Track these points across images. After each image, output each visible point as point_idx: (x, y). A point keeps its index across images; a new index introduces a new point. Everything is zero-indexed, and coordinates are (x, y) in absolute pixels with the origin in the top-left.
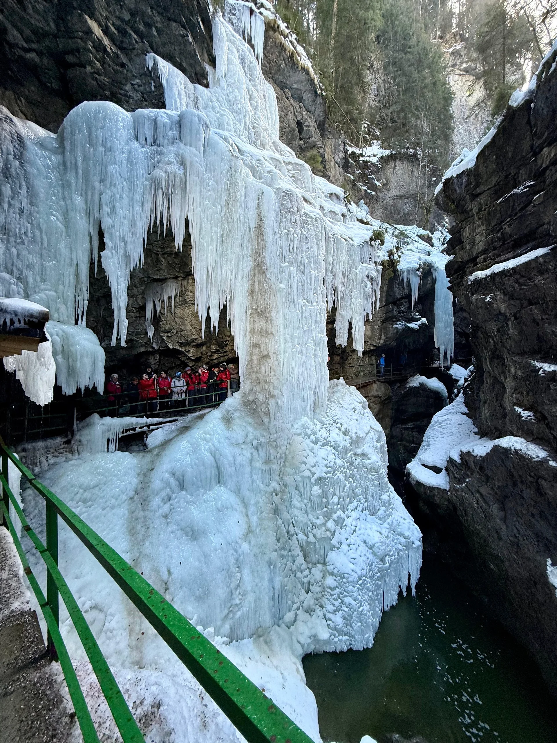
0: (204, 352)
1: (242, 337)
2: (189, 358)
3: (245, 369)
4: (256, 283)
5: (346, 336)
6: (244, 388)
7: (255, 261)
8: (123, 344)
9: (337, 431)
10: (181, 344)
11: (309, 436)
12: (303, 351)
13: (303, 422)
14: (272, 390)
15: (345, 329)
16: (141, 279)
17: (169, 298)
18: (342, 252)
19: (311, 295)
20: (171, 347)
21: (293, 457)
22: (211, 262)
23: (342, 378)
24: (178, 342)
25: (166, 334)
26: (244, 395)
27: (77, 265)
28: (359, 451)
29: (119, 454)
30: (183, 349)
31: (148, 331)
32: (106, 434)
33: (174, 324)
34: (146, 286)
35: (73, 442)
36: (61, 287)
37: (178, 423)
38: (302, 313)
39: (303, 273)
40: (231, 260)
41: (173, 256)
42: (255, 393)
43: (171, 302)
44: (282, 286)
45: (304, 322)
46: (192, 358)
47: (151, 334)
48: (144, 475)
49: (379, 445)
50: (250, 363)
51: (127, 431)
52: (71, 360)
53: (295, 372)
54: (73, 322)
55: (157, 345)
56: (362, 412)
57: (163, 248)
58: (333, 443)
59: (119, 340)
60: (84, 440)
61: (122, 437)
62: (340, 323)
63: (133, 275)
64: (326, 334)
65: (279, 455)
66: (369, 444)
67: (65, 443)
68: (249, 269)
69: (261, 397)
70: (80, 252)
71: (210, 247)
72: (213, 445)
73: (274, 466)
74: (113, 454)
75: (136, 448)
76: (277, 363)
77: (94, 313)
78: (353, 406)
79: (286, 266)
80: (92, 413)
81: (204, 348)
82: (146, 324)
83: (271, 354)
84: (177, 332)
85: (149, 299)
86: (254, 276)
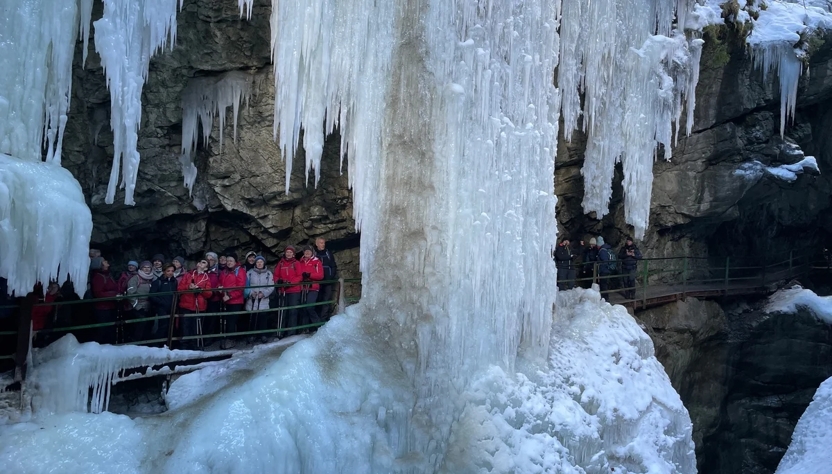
0: (298, 220)
1: (368, 193)
2: (266, 231)
3: (372, 258)
4: (403, 82)
5: (607, 193)
6: (368, 298)
7: (403, 35)
8: (129, 200)
9: (570, 402)
10: (250, 202)
11: (503, 408)
12: (498, 226)
13: (490, 377)
14: (425, 304)
15: (605, 179)
16: (174, 70)
17: (229, 110)
18: (602, 11)
19: (523, 106)
20: (229, 208)
21: (462, 451)
22: (309, 41)
23: (596, 286)
24: (243, 198)
25: (220, 182)
26: (368, 313)
27: (51, 45)
28: (621, 451)
29: (110, 417)
30: (253, 213)
31: (184, 174)
32: (88, 377)
33: (236, 161)
34: (185, 85)
35: (23, 388)
36: (18, 88)
37: (233, 363)
38: (498, 144)
39: (506, 58)
40: (352, 34)
41: (239, 26)
42: (390, 308)
43: (232, 118)
44: (457, 88)
45: (503, 163)
46: (272, 231)
47: (189, 180)
48: (154, 464)
49: (671, 440)
50: (382, 249)
51: (128, 372)
52: (26, 228)
53: (478, 268)
54: (38, 154)
55: (202, 202)
56: (636, 364)
57: (219, 10)
58: (558, 428)
59: (120, 191)
60: (45, 384)
61: (118, 383)
62: (593, 167)
63: (153, 66)
64: (552, 189)
65: (433, 444)
66: (645, 437)
67: (9, 388)
68: (388, 52)
69: (401, 318)
70: (57, 21)
71: (308, 10)
72: (294, 412)
73: (421, 467)
74: (96, 417)
75: (144, 407)
76: (438, 248)
77: (82, 137)
78: (614, 349)
79: (469, 47)
80: (64, 333)
81: (298, 212)
82: (182, 159)
83: (427, 230)
84: (243, 177)
85: (189, 111)
86: (400, 68)
